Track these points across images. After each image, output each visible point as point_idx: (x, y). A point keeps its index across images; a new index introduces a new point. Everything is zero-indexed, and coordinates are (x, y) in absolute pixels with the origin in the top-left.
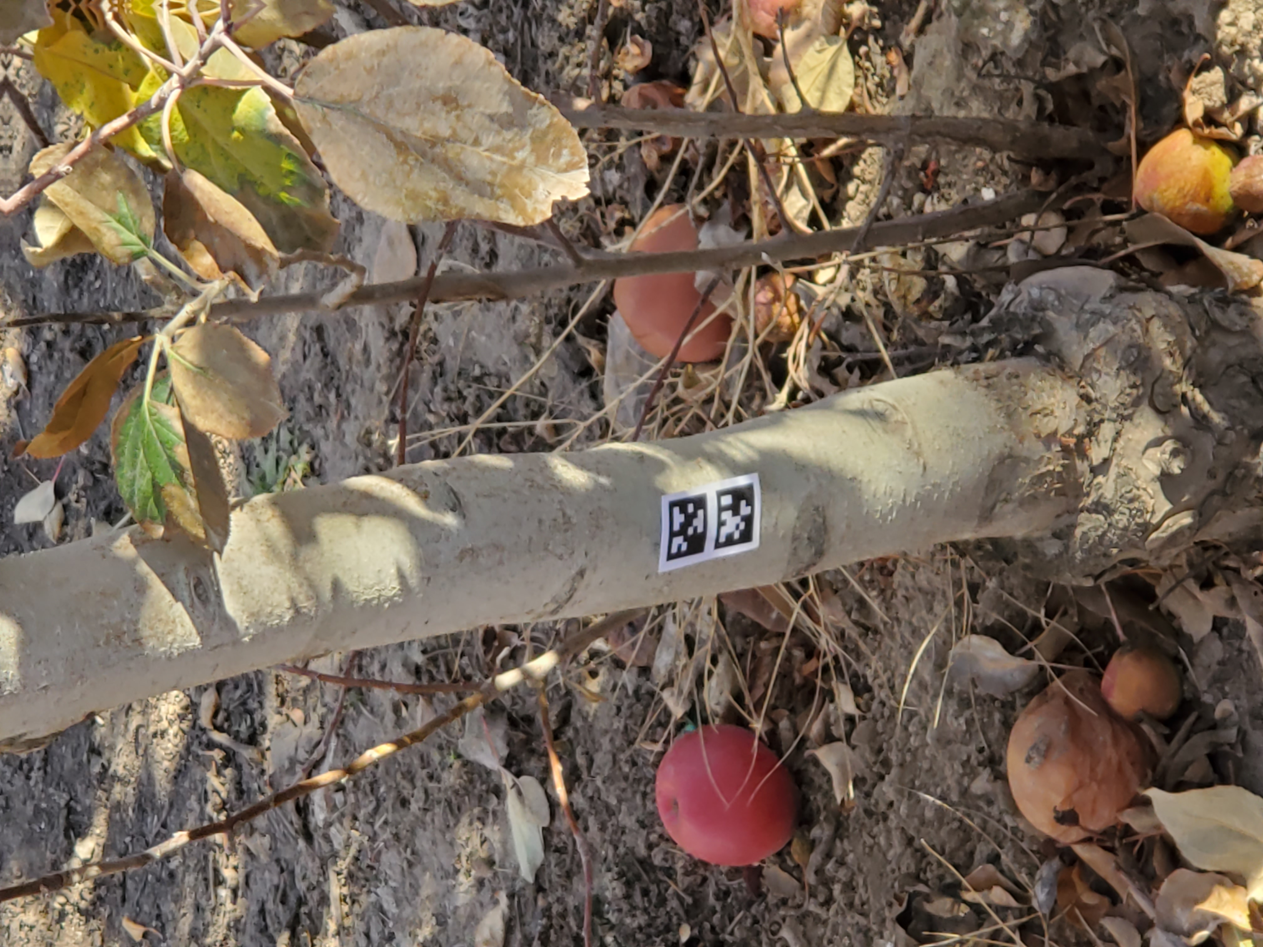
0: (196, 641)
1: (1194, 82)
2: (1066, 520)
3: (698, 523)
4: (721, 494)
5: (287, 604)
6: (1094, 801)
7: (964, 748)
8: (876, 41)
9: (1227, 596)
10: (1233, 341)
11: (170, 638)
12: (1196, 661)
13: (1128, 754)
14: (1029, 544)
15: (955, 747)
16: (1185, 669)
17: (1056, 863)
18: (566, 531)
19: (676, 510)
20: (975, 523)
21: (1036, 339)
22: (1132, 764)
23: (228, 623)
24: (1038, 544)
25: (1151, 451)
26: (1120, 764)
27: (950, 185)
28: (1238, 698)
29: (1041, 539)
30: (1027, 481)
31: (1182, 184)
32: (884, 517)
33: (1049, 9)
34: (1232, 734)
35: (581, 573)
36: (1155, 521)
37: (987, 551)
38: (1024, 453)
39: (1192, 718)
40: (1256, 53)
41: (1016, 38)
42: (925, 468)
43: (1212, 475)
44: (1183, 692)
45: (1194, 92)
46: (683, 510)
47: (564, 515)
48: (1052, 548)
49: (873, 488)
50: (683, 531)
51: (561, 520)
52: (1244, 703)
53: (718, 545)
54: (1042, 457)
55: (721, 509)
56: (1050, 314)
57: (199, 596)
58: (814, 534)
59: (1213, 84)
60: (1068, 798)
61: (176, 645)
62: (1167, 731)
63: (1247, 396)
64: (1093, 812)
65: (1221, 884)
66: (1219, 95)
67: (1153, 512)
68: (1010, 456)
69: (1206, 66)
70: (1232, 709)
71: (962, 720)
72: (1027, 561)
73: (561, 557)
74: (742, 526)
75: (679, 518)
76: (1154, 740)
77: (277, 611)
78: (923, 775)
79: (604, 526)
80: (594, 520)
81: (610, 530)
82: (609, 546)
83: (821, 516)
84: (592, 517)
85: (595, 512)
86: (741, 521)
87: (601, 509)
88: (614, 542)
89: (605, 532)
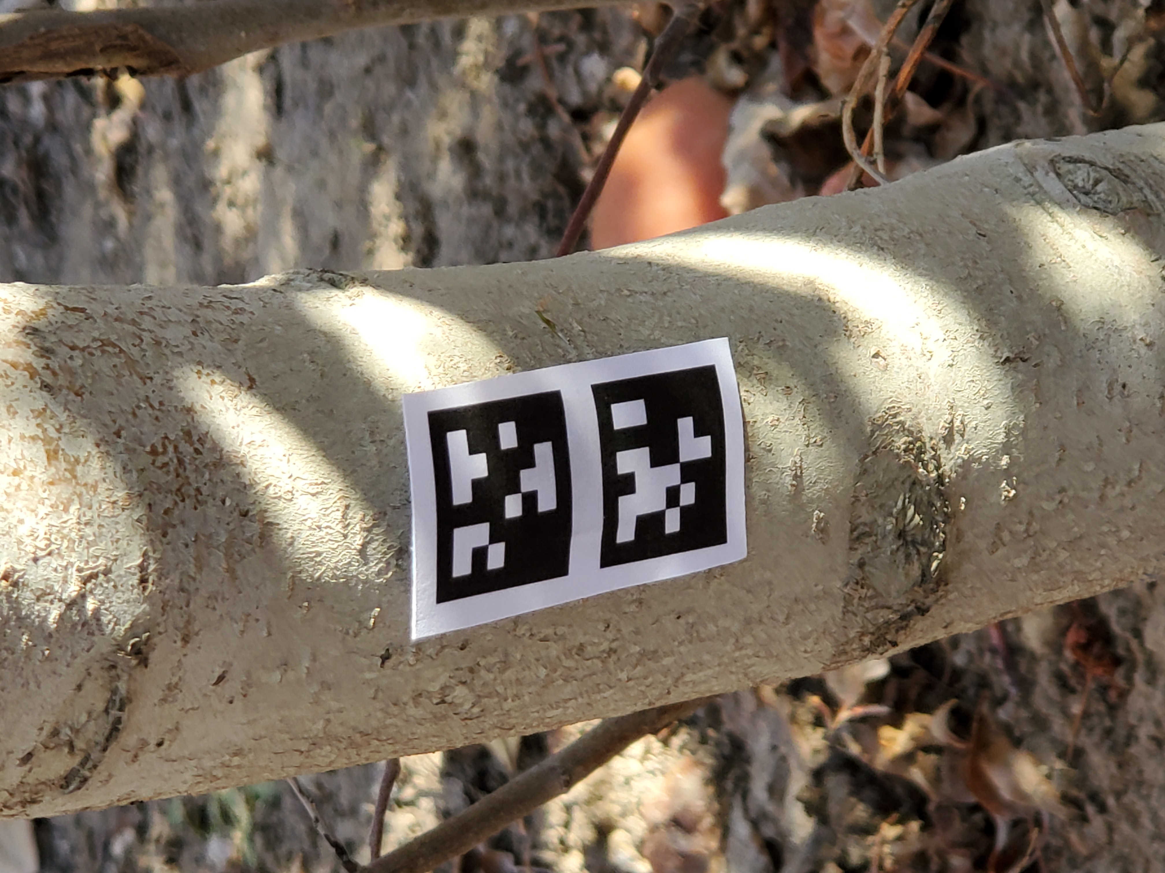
3: (536, 480)
19: (457, 439)
46: (481, 441)
53: (613, 554)
55: (613, 442)
74: (688, 494)
75: (468, 467)
79: (205, 490)
80: (168, 473)
81: (228, 502)
82: (228, 556)
83: (931, 467)
84: (158, 464)
85: (171, 449)
86: (685, 480)
87: (195, 438)
88: (249, 541)
89: (211, 511)
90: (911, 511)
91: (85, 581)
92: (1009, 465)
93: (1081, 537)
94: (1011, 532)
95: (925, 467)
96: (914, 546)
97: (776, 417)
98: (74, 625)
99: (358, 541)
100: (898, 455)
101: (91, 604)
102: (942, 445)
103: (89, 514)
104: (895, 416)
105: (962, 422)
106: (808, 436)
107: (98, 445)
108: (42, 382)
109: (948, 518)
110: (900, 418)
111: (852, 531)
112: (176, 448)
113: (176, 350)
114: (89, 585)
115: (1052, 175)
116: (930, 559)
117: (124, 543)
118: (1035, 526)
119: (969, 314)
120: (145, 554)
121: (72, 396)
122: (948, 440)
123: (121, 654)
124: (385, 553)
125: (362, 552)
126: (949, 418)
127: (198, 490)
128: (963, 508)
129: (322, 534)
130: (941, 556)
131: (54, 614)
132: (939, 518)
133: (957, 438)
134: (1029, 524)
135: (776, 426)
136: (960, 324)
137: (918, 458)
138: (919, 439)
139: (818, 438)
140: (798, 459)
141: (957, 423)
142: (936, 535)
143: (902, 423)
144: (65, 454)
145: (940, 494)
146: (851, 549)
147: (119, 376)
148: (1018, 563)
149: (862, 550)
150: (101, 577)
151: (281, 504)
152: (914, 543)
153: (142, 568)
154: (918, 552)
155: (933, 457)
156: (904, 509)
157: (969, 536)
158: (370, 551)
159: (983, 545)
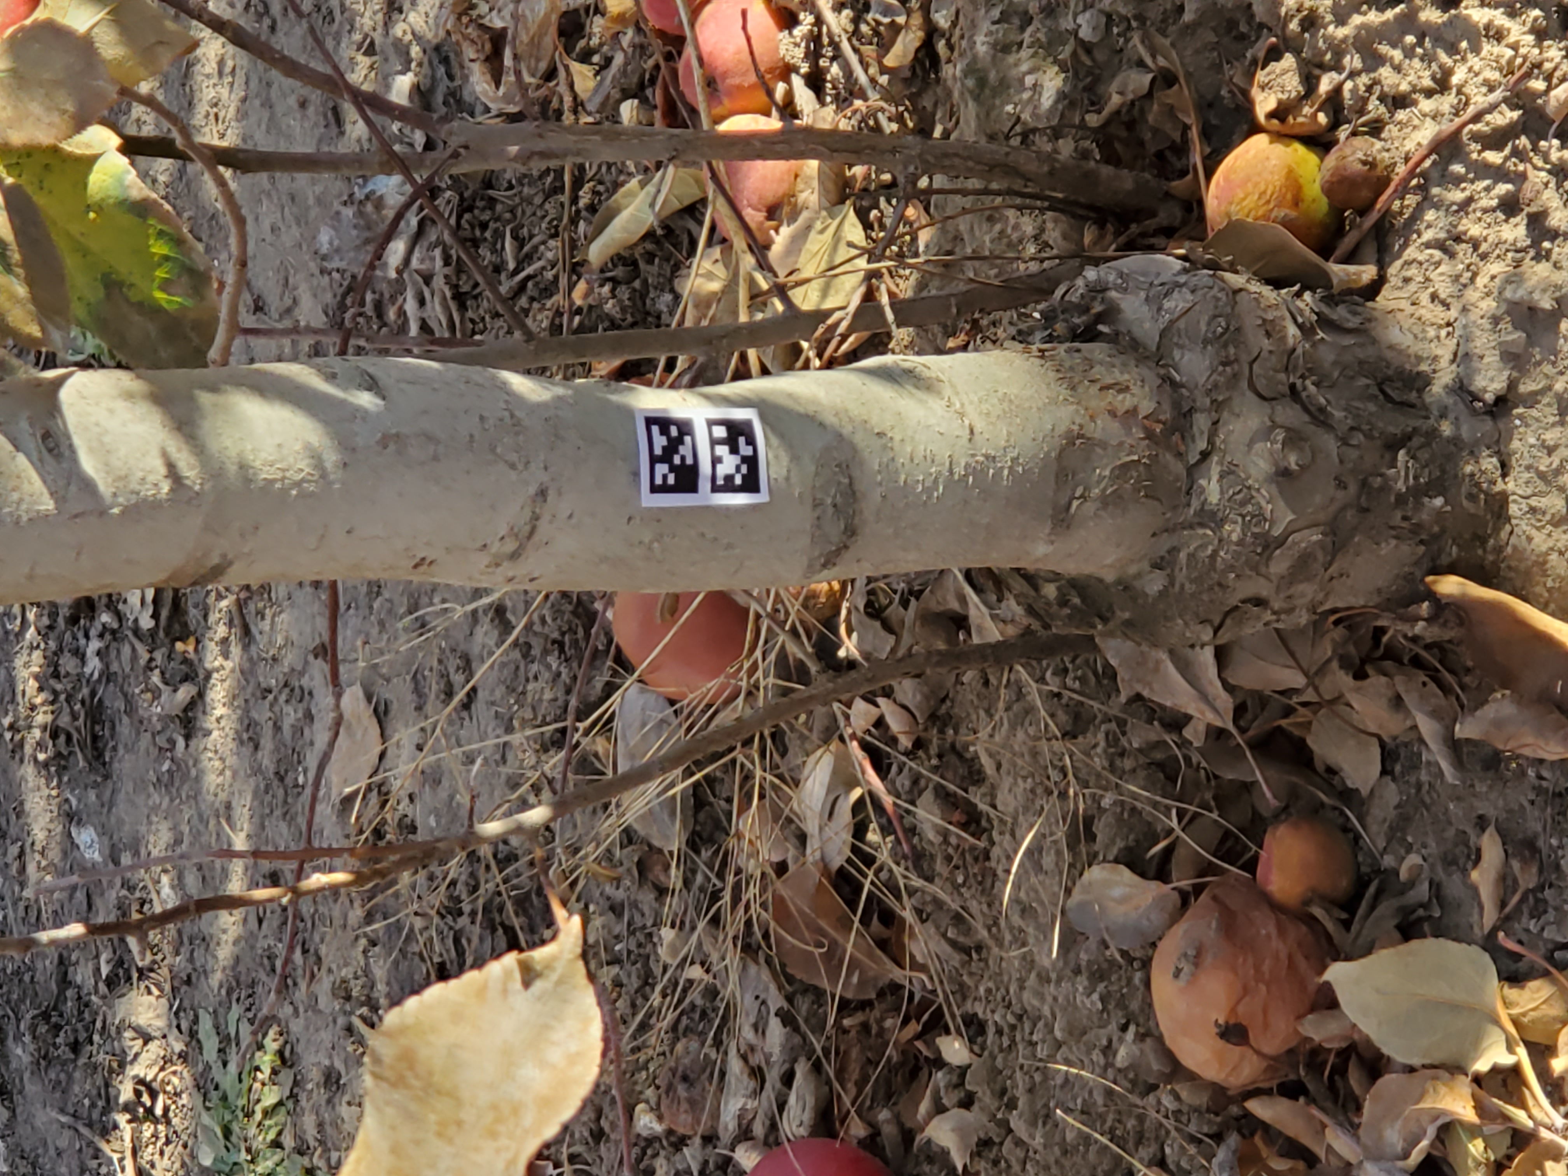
0: (48, 505)
1: (1261, 76)
2: (1165, 543)
3: (685, 450)
4: (711, 423)
5: (163, 471)
6: (1265, 1012)
7: (1102, 1032)
8: (889, 202)
9: (1390, 693)
10: (1348, 340)
11: (15, 496)
12: (1369, 820)
13: (1300, 945)
14: (1126, 586)
15: (1090, 1037)
16: (1357, 838)
17: (1233, 1139)
18: (517, 434)
19: (655, 429)
20: (1049, 524)
21: (1100, 318)
22: (1307, 958)
23: (88, 486)
24: (1137, 584)
25: (1259, 446)
26: (1290, 957)
27: (994, 324)
28: (1425, 846)
29: (1139, 575)
30: (1107, 473)
31: (1262, 187)
32: (928, 491)
33: (1080, 52)
34: (1423, 891)
35: (542, 493)
36: (1277, 532)
37: (1074, 607)
38: (1097, 435)
39: (1372, 889)
40: (1329, 17)
41: (1047, 100)
42: (972, 432)
43: (1341, 485)
44: (1358, 865)
45: (1263, 88)
46: (664, 431)
47: (512, 416)
48: (1154, 584)
49: (909, 449)
50: (667, 456)
51: (508, 420)
52: (1433, 848)
53: (715, 489)
54: (1121, 444)
55: (714, 442)
56: (1113, 294)
57: (50, 451)
58: (839, 499)
59: (1285, 72)
60: (1233, 1010)
61: (24, 507)
62: (1344, 916)
63: (1373, 398)
64: (1266, 1026)
65: (1435, 1078)
66: (1293, 85)
67: (1272, 523)
68: (1080, 436)
69: (1274, 54)
70: (1419, 861)
71: (1095, 997)
72: (1127, 615)
73: (513, 466)
74: (744, 469)
75: (660, 441)
76: (1330, 926)
77: (151, 478)
78: (1058, 1092)
82: (574, 464)
83: (846, 476)
86: (742, 462)
88: (581, 459)
90: (838, 496)
92: (881, 481)
96: (841, 513)
109: (855, 501)
111: (814, 501)
126: (853, 455)
132: (851, 501)
133: (857, 465)
136: (856, 416)
140: (788, 464)
141: (857, 458)
143: (833, 455)
145: (851, 489)
149: (818, 511)
154: (843, 516)
156: (836, 494)
157: (865, 513)
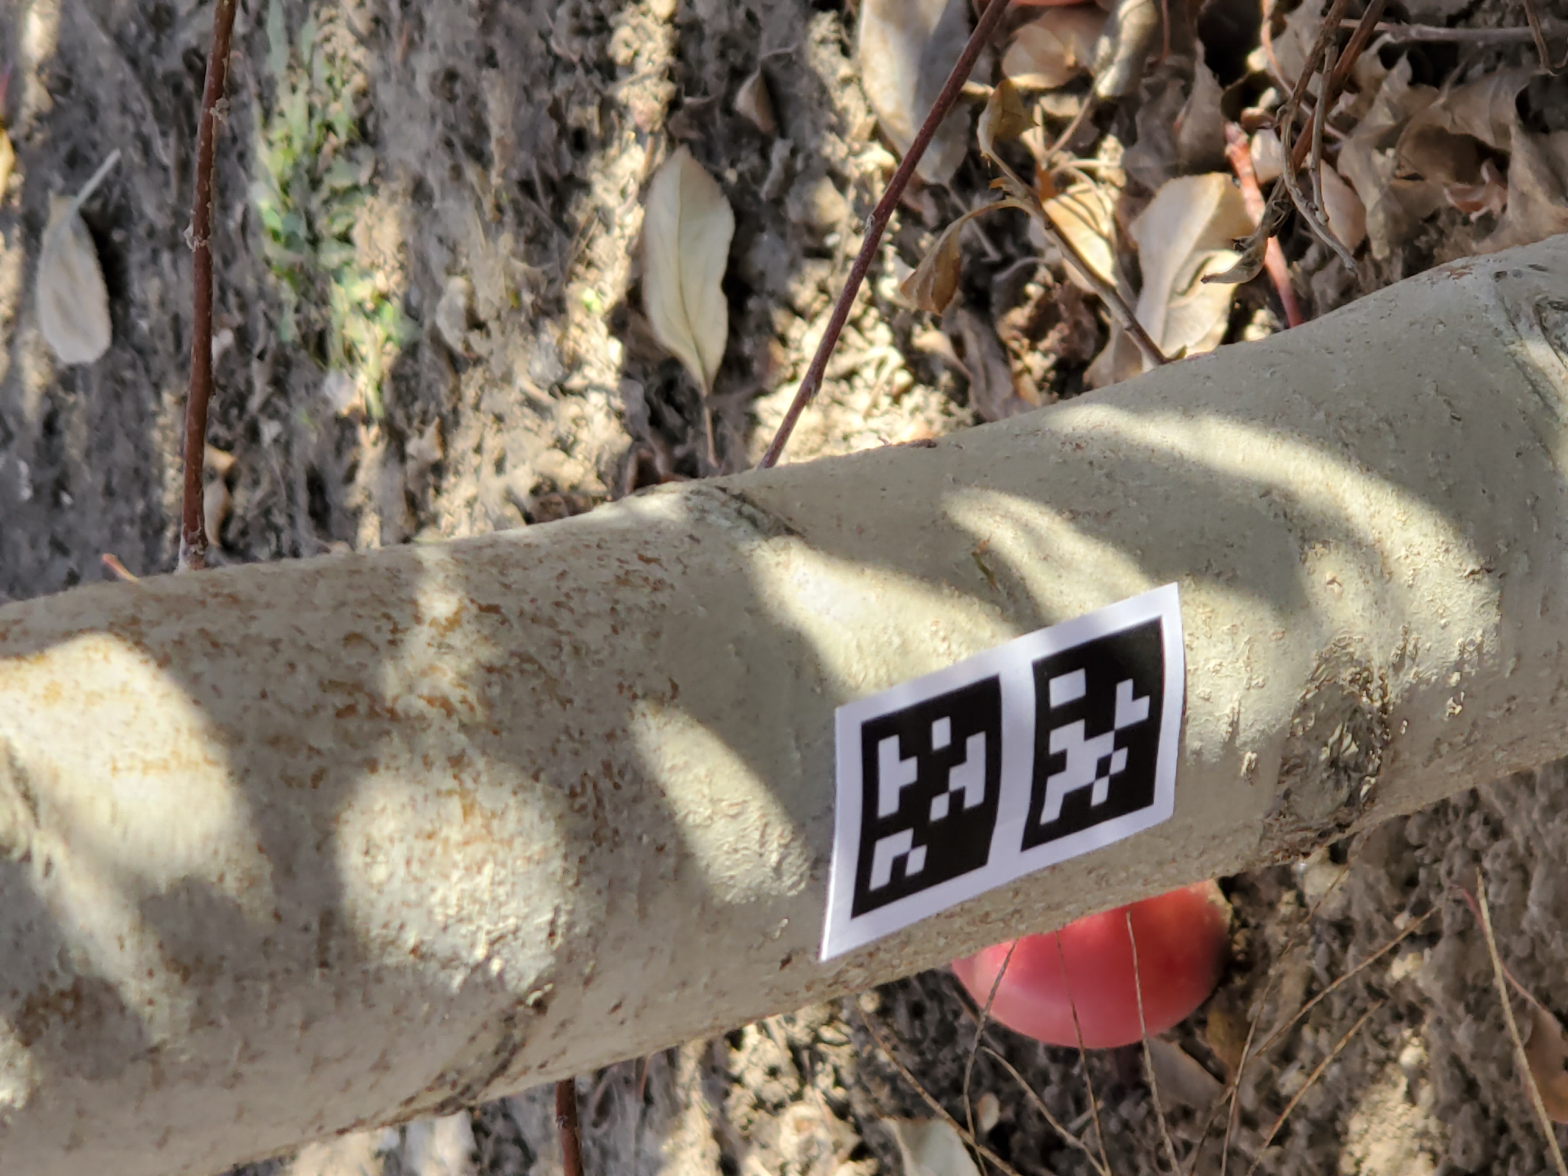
3: (967, 777)
4: (1048, 670)
19: (889, 747)
46: (914, 743)
50: (911, 813)
53: (1035, 836)
55: (1049, 720)
74: (1120, 761)
75: (898, 774)
79: (622, 830)
80: (586, 816)
81: (645, 839)
82: (641, 897)
83: (1376, 696)
84: (576, 806)
85: (589, 787)
86: (1117, 747)
87: (615, 770)
88: (662, 877)
89: (627, 852)
90: (1347, 740)
91: (492, 943)
92: (1459, 683)
93: (1523, 738)
94: (1450, 744)
95: (1369, 696)
96: (1346, 772)
97: (1218, 661)
98: (476, 986)
99: (774, 858)
100: (1342, 688)
101: (496, 966)
102: (1391, 672)
103: (503, 873)
104: (1344, 648)
105: (1415, 646)
106: (1250, 679)
107: (515, 793)
108: (460, 721)
109: (1385, 745)
110: (1351, 650)
111: (1283, 765)
112: (595, 786)
113: (597, 657)
114: (497, 946)
115: (1537, 329)
116: (1361, 781)
117: (535, 900)
118: (1477, 735)
119: (1435, 524)
120: (557, 910)
121: (490, 736)
122: (1397, 667)
123: (520, 1008)
124: (800, 867)
125: (778, 870)
126: (1400, 643)
127: (616, 832)
128: (1403, 731)
129: (738, 856)
130: (1373, 780)
131: (458, 979)
132: (1378, 745)
133: (1408, 662)
134: (1471, 734)
135: (1217, 672)
136: (1426, 535)
137: (1364, 688)
138: (1366, 669)
139: (1260, 680)
140: (1236, 705)
141: (1410, 648)
142: (1370, 760)
143: (1351, 655)
144: (482, 808)
145: (1382, 722)
146: (1279, 782)
147: (539, 703)
148: (1451, 769)
149: (1290, 782)
150: (510, 937)
151: (699, 832)
152: (1346, 769)
153: (553, 923)
154: (1349, 777)
155: (1381, 687)
156: (1341, 739)
157: (1406, 755)
158: (785, 866)
159: (1418, 760)
